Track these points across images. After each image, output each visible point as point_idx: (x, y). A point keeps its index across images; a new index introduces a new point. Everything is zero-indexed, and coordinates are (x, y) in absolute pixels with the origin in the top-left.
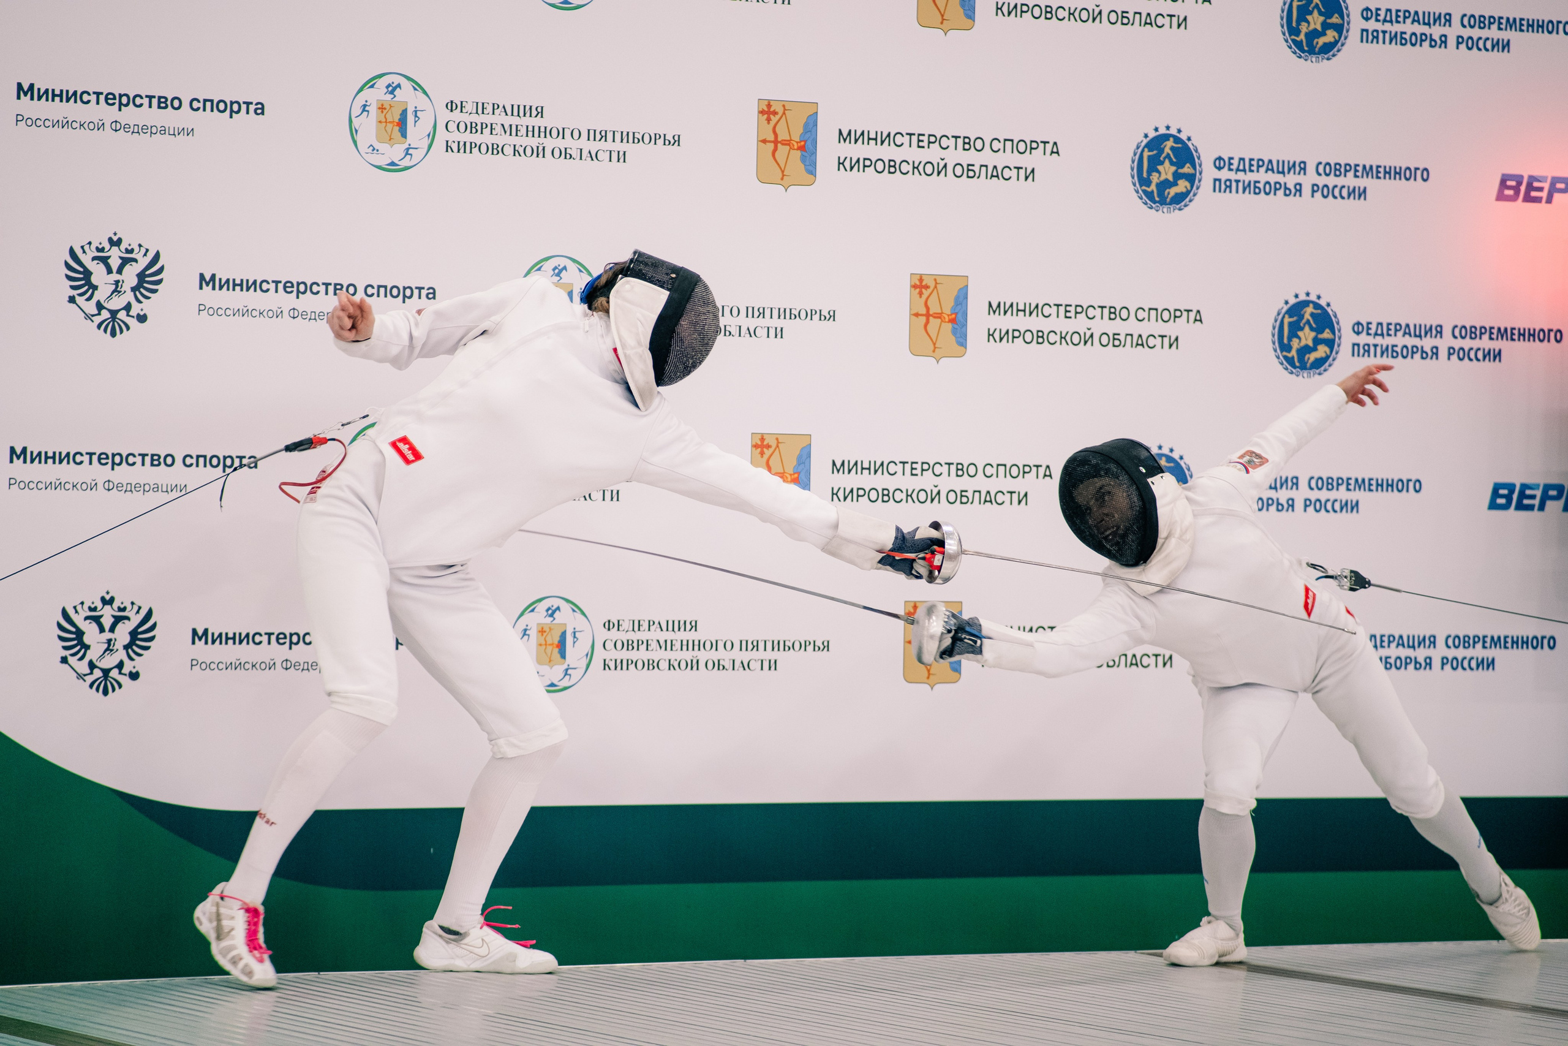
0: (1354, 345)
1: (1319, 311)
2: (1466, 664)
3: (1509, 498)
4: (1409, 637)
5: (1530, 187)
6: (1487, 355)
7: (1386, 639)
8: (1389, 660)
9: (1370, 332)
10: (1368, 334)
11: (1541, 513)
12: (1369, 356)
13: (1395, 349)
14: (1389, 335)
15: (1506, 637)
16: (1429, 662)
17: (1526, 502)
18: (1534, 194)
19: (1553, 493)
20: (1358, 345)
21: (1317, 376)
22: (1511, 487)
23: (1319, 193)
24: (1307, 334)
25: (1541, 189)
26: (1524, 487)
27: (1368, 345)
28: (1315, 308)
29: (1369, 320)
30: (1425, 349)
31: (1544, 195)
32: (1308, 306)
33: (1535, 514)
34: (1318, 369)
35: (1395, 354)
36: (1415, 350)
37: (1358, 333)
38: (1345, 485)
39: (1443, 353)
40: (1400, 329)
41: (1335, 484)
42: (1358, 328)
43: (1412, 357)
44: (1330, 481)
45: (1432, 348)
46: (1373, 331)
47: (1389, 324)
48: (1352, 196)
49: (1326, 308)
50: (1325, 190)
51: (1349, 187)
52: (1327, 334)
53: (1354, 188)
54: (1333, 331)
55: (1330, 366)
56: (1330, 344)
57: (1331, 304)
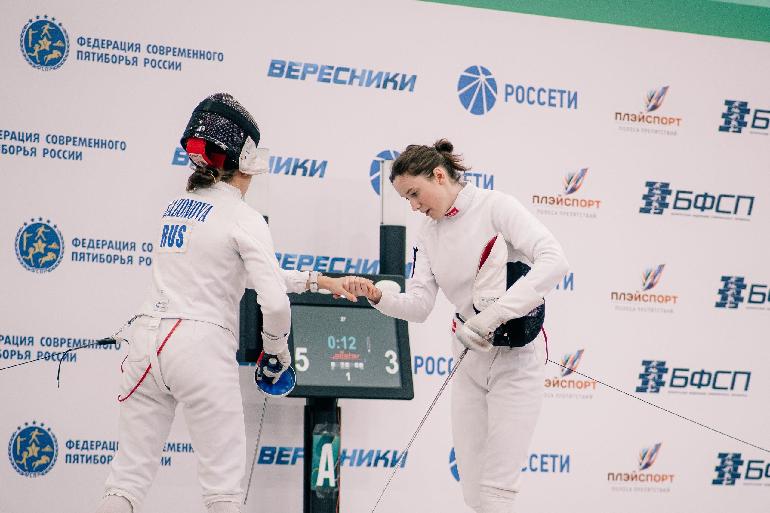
0: (73, 253)
1: (49, 231)
4: (110, 443)
7: (94, 444)
8: (96, 457)
12: (84, 260)
13: (102, 256)
14: (98, 247)
20: (76, 253)
21: (47, 272)
23: (49, 154)
24: (40, 245)
27: (84, 254)
28: (45, 228)
29: (84, 238)
30: (123, 258)
32: (41, 227)
34: (48, 268)
35: (102, 260)
36: (116, 258)
37: (76, 246)
38: (66, 343)
39: (136, 260)
40: (106, 244)
41: (59, 342)
42: (76, 242)
43: (114, 262)
44: (56, 340)
45: (128, 257)
46: (86, 245)
47: (98, 241)
48: (72, 158)
49: (54, 228)
50: (53, 153)
51: (69, 152)
52: (54, 246)
53: (73, 153)
54: (58, 244)
55: (56, 266)
56: (57, 252)
57: (57, 226)
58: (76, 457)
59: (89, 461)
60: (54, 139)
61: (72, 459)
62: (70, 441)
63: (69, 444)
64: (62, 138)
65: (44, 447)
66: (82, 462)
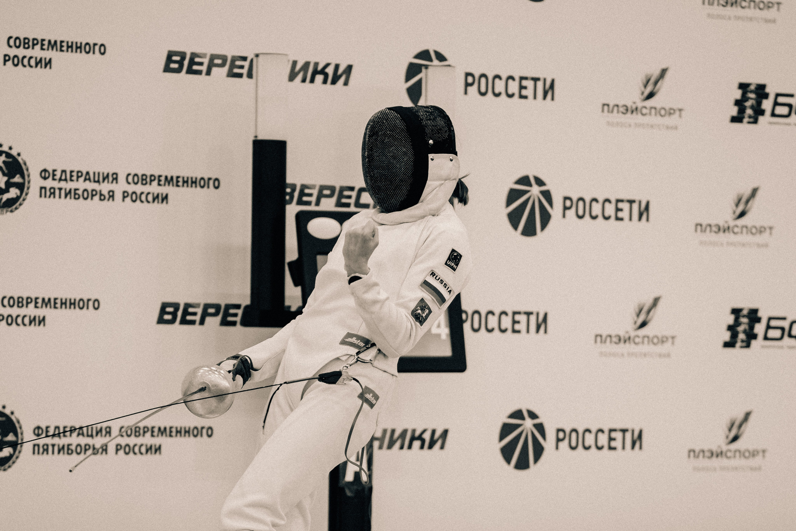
0: (41, 188)
1: (10, 160)
2: (137, 449)
3: (174, 314)
4: (88, 428)
5: (192, 62)
6: (156, 198)
8: (70, 447)
9: (55, 177)
10: (54, 179)
11: (201, 327)
12: (54, 197)
13: (77, 192)
14: (71, 180)
15: (171, 428)
16: (104, 449)
17: (189, 318)
18: (195, 67)
19: (211, 311)
20: (45, 188)
21: (9, 213)
22: (176, 306)
23: (11, 62)
25: (201, 64)
26: (187, 306)
27: (54, 189)
28: (6, 157)
29: (55, 168)
30: (103, 192)
31: (204, 68)
32: (2, 155)
33: (197, 327)
34: (10, 207)
35: (77, 196)
36: (94, 193)
37: (45, 178)
38: (33, 303)
39: (118, 196)
40: (82, 176)
41: (25, 302)
42: (45, 174)
43: (92, 199)
44: (20, 300)
45: (109, 192)
46: (58, 177)
47: (72, 172)
48: (39, 66)
49: (17, 157)
50: (16, 60)
51: (36, 58)
52: (17, 179)
53: (41, 59)
54: (23, 176)
55: (20, 205)
56: (21, 187)
57: (21, 154)
58: (45, 447)
59: (62, 452)
60: (18, 41)
61: (41, 450)
62: (39, 428)
63: (36, 432)
64: (26, 41)
65: (7, 435)
66: (53, 453)
